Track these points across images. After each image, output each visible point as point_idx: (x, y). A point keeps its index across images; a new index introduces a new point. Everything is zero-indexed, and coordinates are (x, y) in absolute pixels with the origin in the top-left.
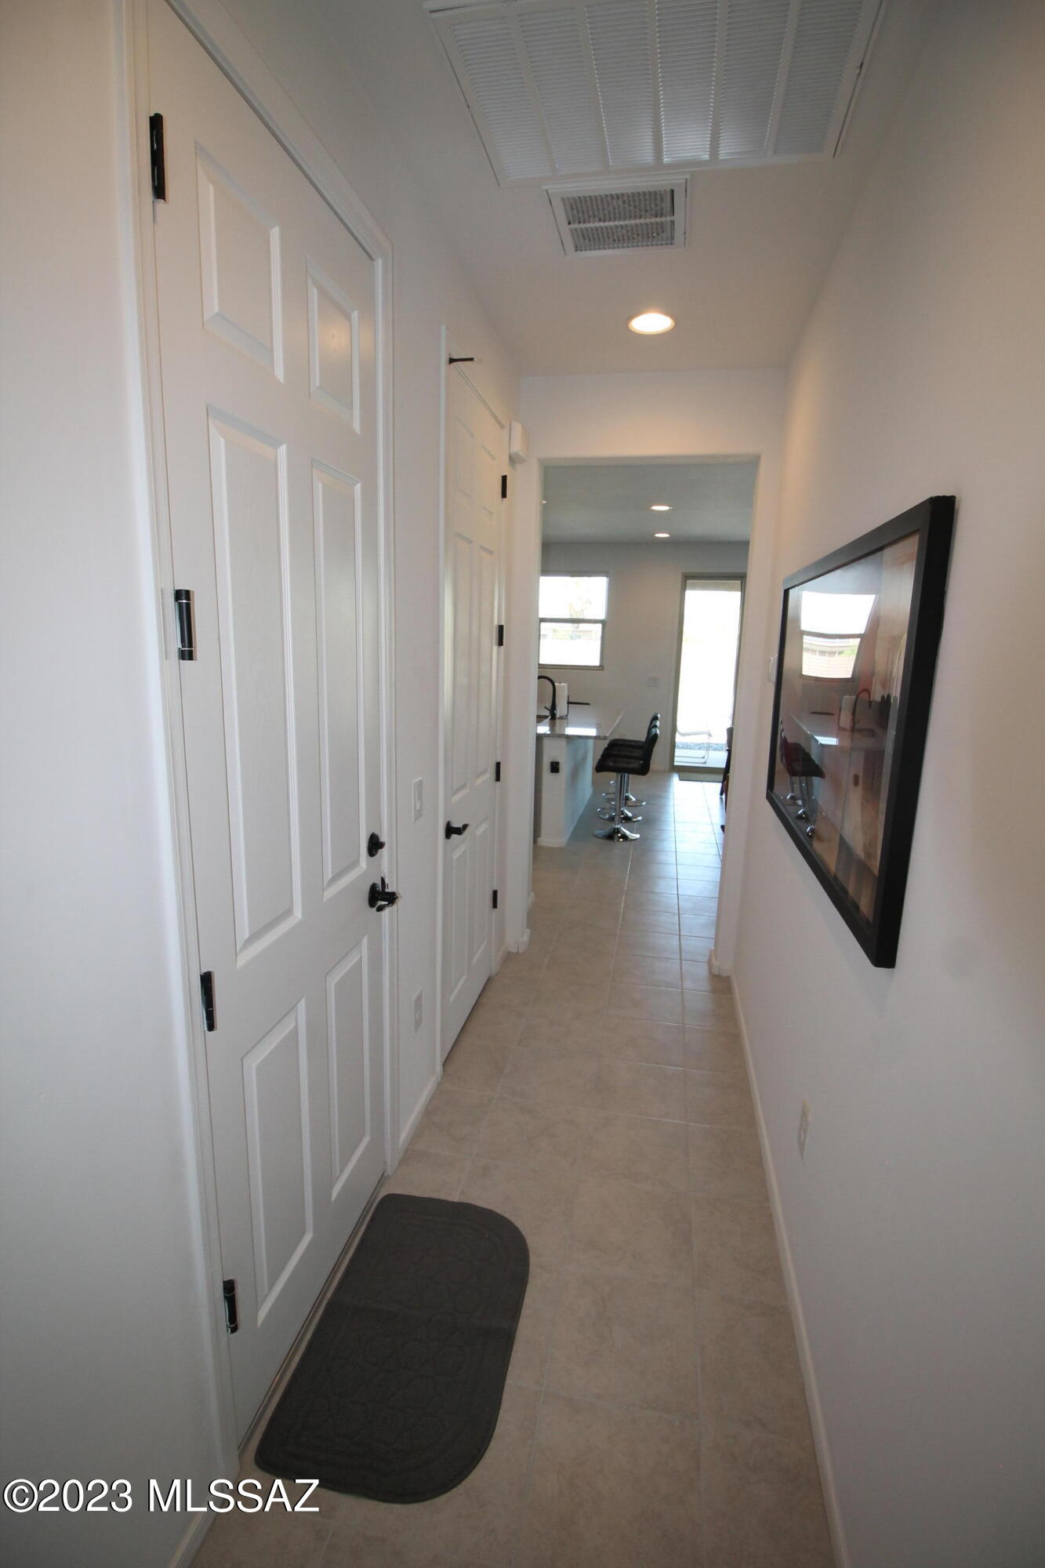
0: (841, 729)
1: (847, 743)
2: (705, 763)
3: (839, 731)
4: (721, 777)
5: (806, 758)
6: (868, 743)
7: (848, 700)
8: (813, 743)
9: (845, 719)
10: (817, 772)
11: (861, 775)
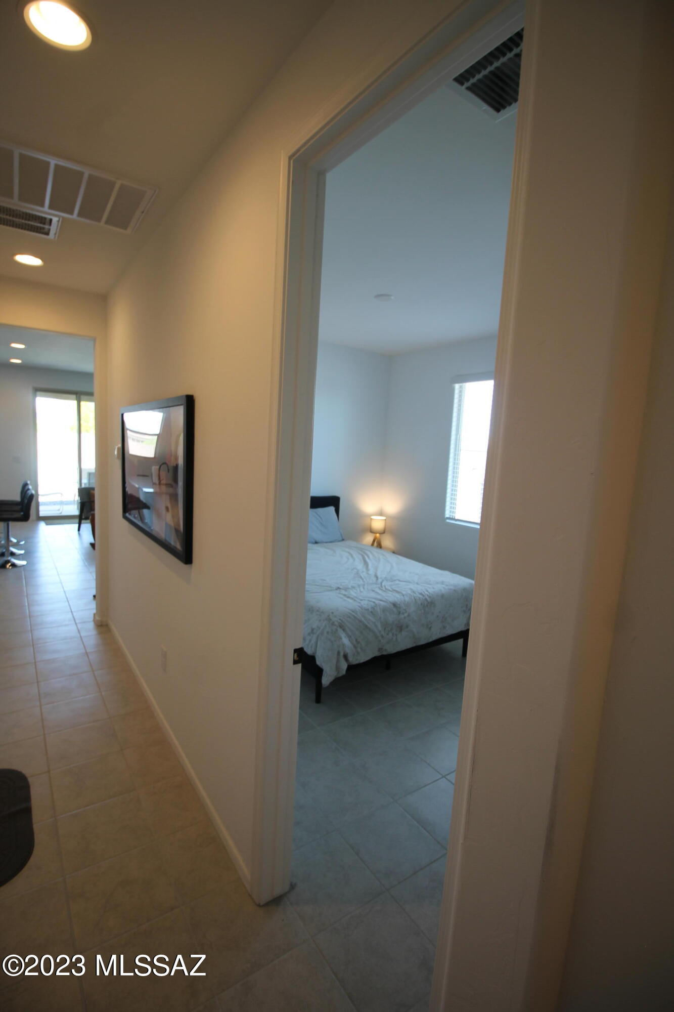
0: (154, 484)
1: (158, 490)
2: (61, 513)
3: (153, 485)
4: (77, 520)
5: (138, 500)
6: (171, 490)
7: (154, 469)
8: (140, 492)
9: (156, 480)
10: (146, 506)
11: (169, 505)
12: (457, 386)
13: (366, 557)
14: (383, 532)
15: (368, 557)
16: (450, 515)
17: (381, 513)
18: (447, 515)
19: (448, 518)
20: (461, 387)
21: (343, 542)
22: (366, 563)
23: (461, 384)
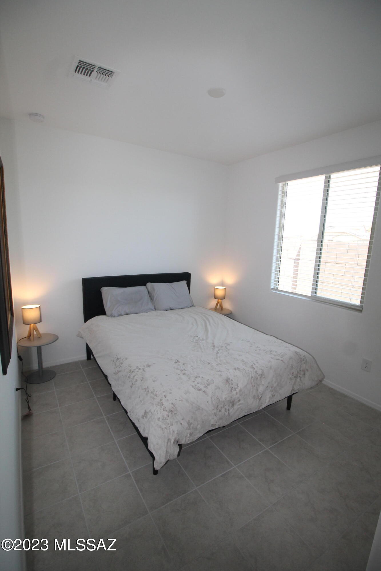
12: (281, 185)
13: (207, 322)
14: (224, 298)
15: (209, 322)
16: (274, 287)
17: (222, 284)
18: (272, 286)
19: (272, 289)
20: (284, 185)
21: (193, 308)
22: (207, 330)
23: (284, 183)
